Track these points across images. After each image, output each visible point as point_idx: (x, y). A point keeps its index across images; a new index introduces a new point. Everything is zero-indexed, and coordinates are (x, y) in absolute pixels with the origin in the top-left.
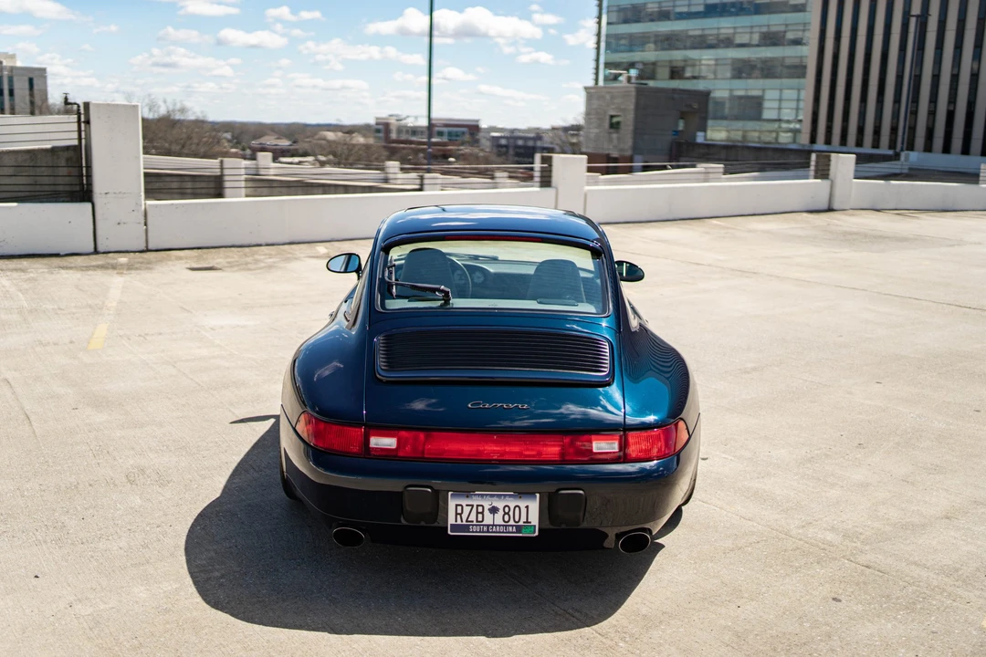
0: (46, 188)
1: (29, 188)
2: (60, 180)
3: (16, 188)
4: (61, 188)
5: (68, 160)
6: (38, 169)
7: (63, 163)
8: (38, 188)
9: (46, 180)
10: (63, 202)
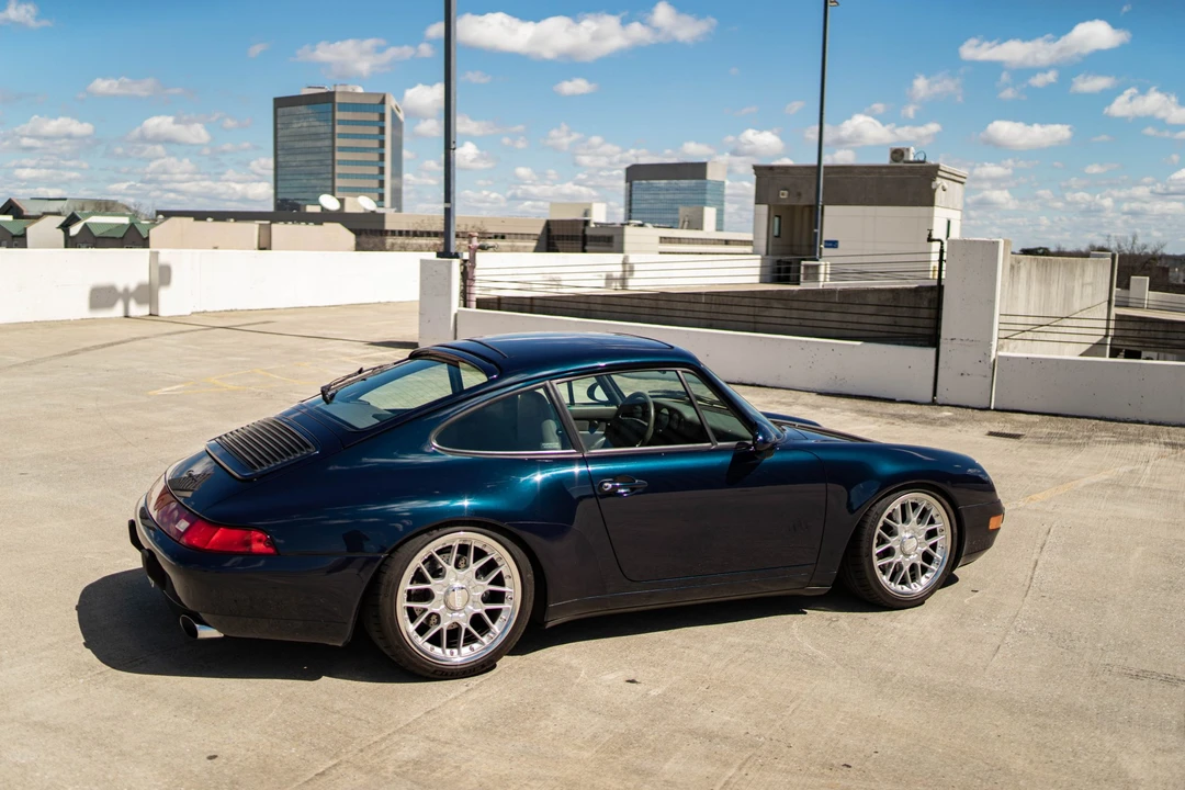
0: (905, 330)
1: (886, 328)
2: (921, 323)
3: (874, 327)
4: (919, 331)
5: (930, 301)
6: (899, 309)
7: (926, 304)
8: (897, 329)
9: (906, 321)
10: (921, 346)
